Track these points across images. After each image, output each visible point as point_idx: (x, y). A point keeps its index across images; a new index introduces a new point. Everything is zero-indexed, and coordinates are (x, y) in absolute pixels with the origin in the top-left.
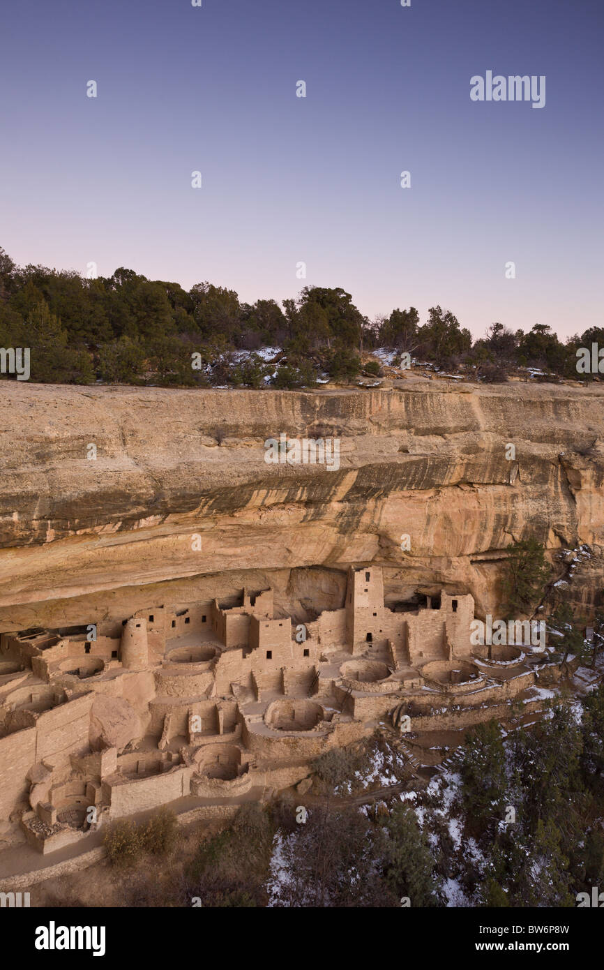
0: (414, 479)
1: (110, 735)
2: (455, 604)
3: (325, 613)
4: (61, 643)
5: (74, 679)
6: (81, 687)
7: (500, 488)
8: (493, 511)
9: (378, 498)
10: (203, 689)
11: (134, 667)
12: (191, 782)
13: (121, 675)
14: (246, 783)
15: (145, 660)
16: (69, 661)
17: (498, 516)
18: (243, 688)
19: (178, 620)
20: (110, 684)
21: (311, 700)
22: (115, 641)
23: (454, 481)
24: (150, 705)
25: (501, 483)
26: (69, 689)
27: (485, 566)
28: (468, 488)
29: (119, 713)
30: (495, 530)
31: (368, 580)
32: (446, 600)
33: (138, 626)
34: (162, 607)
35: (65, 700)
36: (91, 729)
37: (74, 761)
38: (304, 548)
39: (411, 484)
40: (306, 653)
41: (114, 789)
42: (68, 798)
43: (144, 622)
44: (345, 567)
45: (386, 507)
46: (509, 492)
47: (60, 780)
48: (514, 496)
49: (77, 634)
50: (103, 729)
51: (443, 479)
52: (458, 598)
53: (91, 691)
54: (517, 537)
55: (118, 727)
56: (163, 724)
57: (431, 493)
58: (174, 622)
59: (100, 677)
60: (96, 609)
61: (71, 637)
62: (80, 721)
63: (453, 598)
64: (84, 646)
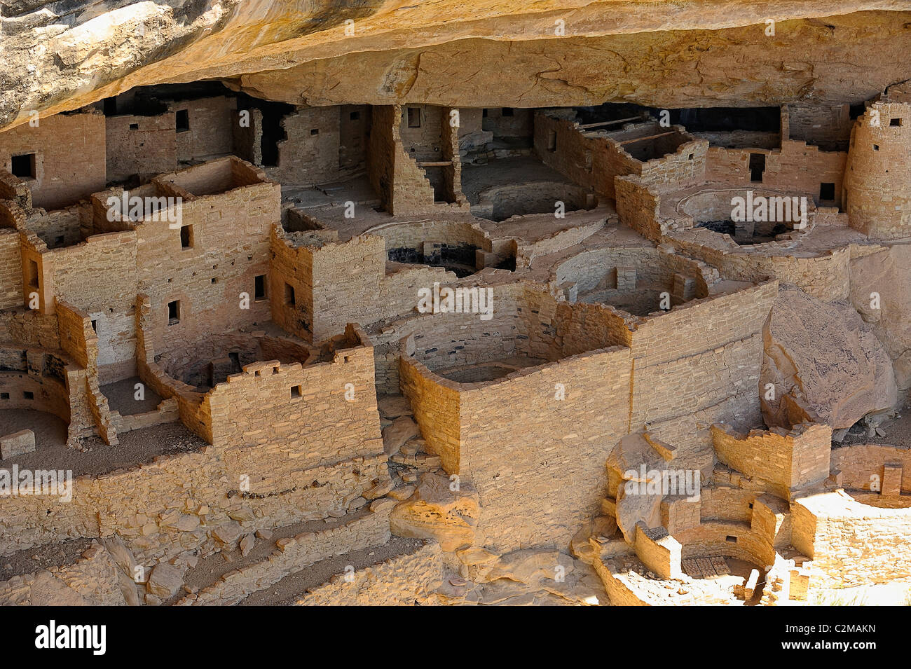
1: (816, 388)
4: (687, 150)
5: (722, 243)
6: (742, 257)
13: (846, 245)
16: (708, 197)
20: (815, 266)
22: (833, 156)
26: (709, 265)
29: (838, 342)
33: (894, 123)
35: (700, 292)
36: (764, 372)
37: (724, 441)
41: (821, 522)
42: (708, 526)
49: (730, 129)
50: (795, 376)
53: (767, 279)
55: (836, 376)
59: (791, 245)
60: (781, 68)
61: (713, 136)
62: (739, 349)
64: (747, 163)
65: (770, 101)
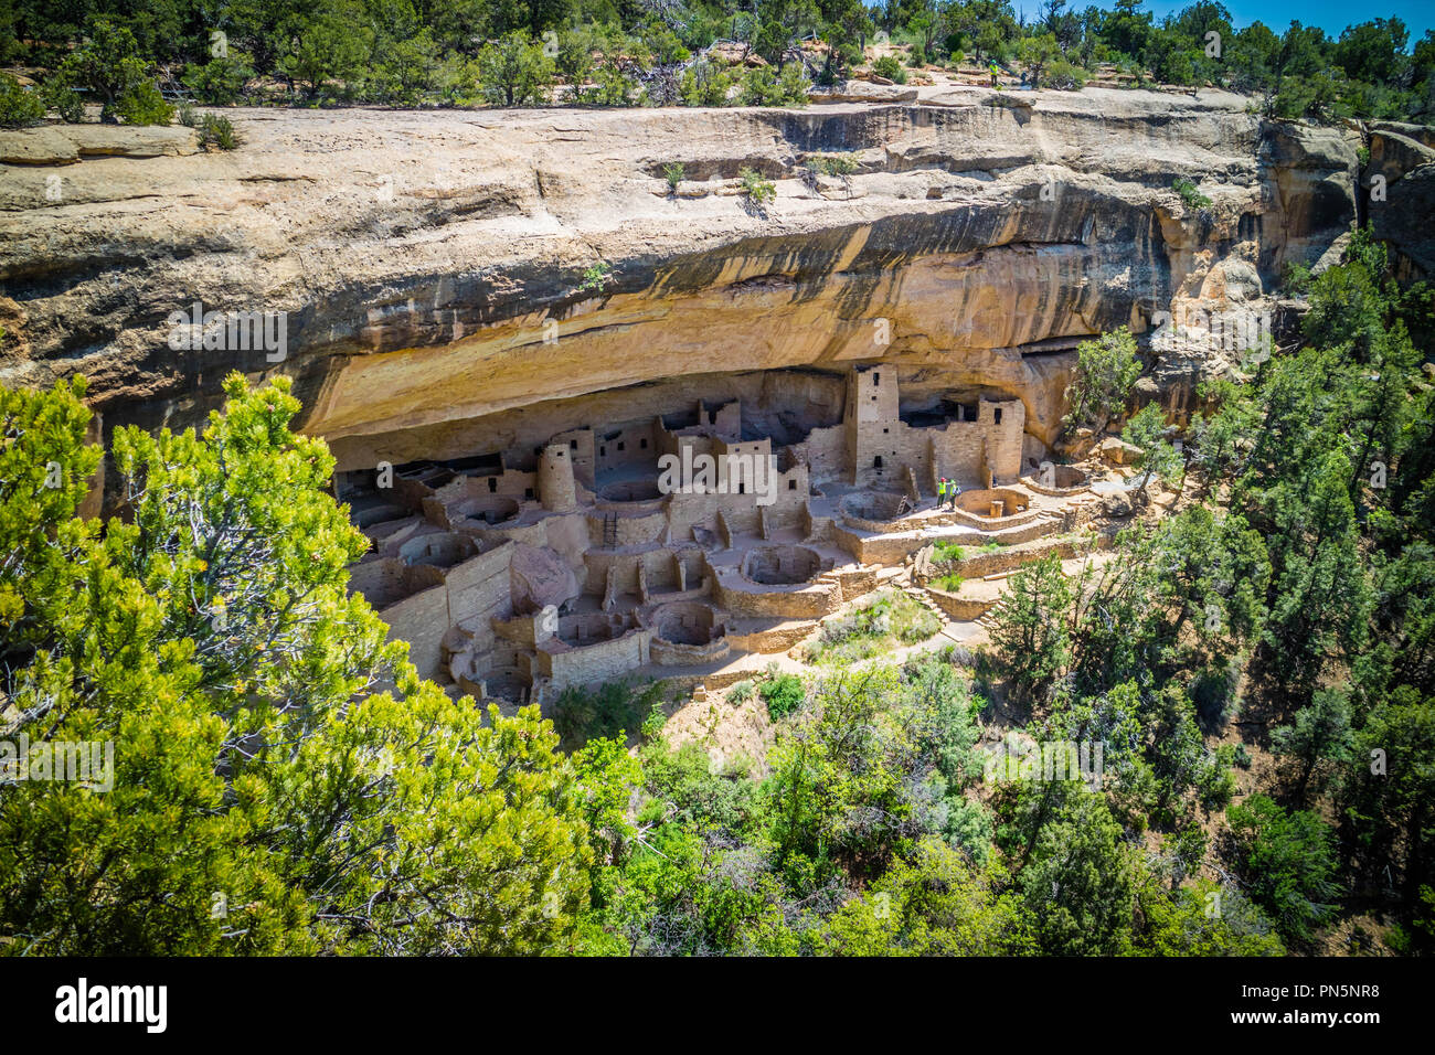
0: (948, 237)
1: (540, 591)
2: (998, 414)
3: (815, 431)
4: (457, 480)
5: (482, 525)
6: (494, 533)
7: (1069, 250)
8: (1055, 281)
9: (897, 267)
10: (654, 534)
11: (561, 508)
12: (651, 649)
13: (543, 518)
14: (723, 648)
15: (572, 500)
16: (470, 503)
17: (1064, 289)
18: (708, 532)
19: (608, 446)
20: (531, 531)
21: (801, 545)
22: (531, 475)
23: (1005, 237)
24: (584, 556)
25: (1069, 242)
26: (477, 537)
27: (1041, 360)
28: (1023, 250)
29: (547, 567)
30: (1058, 309)
31: (876, 383)
32: (986, 409)
33: (560, 454)
34: (587, 428)
35: (475, 552)
36: (513, 587)
37: (499, 625)
38: (790, 340)
39: (943, 246)
40: (792, 485)
41: (554, 658)
42: (496, 669)
43: (565, 448)
44: (843, 368)
45: (908, 277)
46: (1080, 254)
47: (482, 648)
48: (1087, 260)
49: (476, 467)
50: (528, 587)
51: (988, 237)
52: (1003, 405)
53: (508, 540)
54: (1088, 317)
55: (548, 583)
56: (605, 581)
57: (971, 256)
58: (602, 449)
59: (516, 521)
60: (499, 434)
61: (468, 472)
62: (499, 577)
63: (996, 405)
64: (487, 483)
65: (494, 451)
